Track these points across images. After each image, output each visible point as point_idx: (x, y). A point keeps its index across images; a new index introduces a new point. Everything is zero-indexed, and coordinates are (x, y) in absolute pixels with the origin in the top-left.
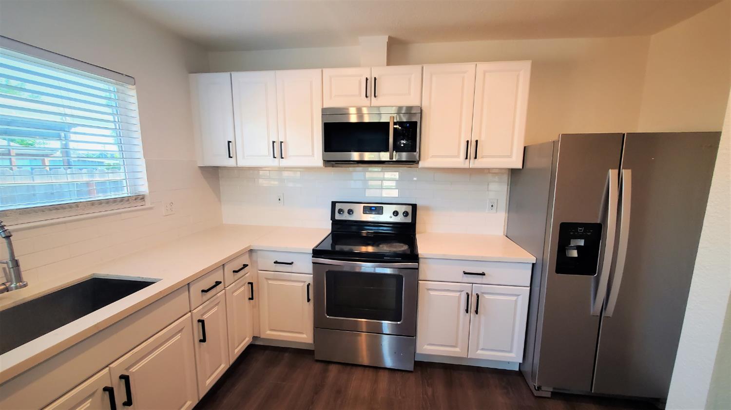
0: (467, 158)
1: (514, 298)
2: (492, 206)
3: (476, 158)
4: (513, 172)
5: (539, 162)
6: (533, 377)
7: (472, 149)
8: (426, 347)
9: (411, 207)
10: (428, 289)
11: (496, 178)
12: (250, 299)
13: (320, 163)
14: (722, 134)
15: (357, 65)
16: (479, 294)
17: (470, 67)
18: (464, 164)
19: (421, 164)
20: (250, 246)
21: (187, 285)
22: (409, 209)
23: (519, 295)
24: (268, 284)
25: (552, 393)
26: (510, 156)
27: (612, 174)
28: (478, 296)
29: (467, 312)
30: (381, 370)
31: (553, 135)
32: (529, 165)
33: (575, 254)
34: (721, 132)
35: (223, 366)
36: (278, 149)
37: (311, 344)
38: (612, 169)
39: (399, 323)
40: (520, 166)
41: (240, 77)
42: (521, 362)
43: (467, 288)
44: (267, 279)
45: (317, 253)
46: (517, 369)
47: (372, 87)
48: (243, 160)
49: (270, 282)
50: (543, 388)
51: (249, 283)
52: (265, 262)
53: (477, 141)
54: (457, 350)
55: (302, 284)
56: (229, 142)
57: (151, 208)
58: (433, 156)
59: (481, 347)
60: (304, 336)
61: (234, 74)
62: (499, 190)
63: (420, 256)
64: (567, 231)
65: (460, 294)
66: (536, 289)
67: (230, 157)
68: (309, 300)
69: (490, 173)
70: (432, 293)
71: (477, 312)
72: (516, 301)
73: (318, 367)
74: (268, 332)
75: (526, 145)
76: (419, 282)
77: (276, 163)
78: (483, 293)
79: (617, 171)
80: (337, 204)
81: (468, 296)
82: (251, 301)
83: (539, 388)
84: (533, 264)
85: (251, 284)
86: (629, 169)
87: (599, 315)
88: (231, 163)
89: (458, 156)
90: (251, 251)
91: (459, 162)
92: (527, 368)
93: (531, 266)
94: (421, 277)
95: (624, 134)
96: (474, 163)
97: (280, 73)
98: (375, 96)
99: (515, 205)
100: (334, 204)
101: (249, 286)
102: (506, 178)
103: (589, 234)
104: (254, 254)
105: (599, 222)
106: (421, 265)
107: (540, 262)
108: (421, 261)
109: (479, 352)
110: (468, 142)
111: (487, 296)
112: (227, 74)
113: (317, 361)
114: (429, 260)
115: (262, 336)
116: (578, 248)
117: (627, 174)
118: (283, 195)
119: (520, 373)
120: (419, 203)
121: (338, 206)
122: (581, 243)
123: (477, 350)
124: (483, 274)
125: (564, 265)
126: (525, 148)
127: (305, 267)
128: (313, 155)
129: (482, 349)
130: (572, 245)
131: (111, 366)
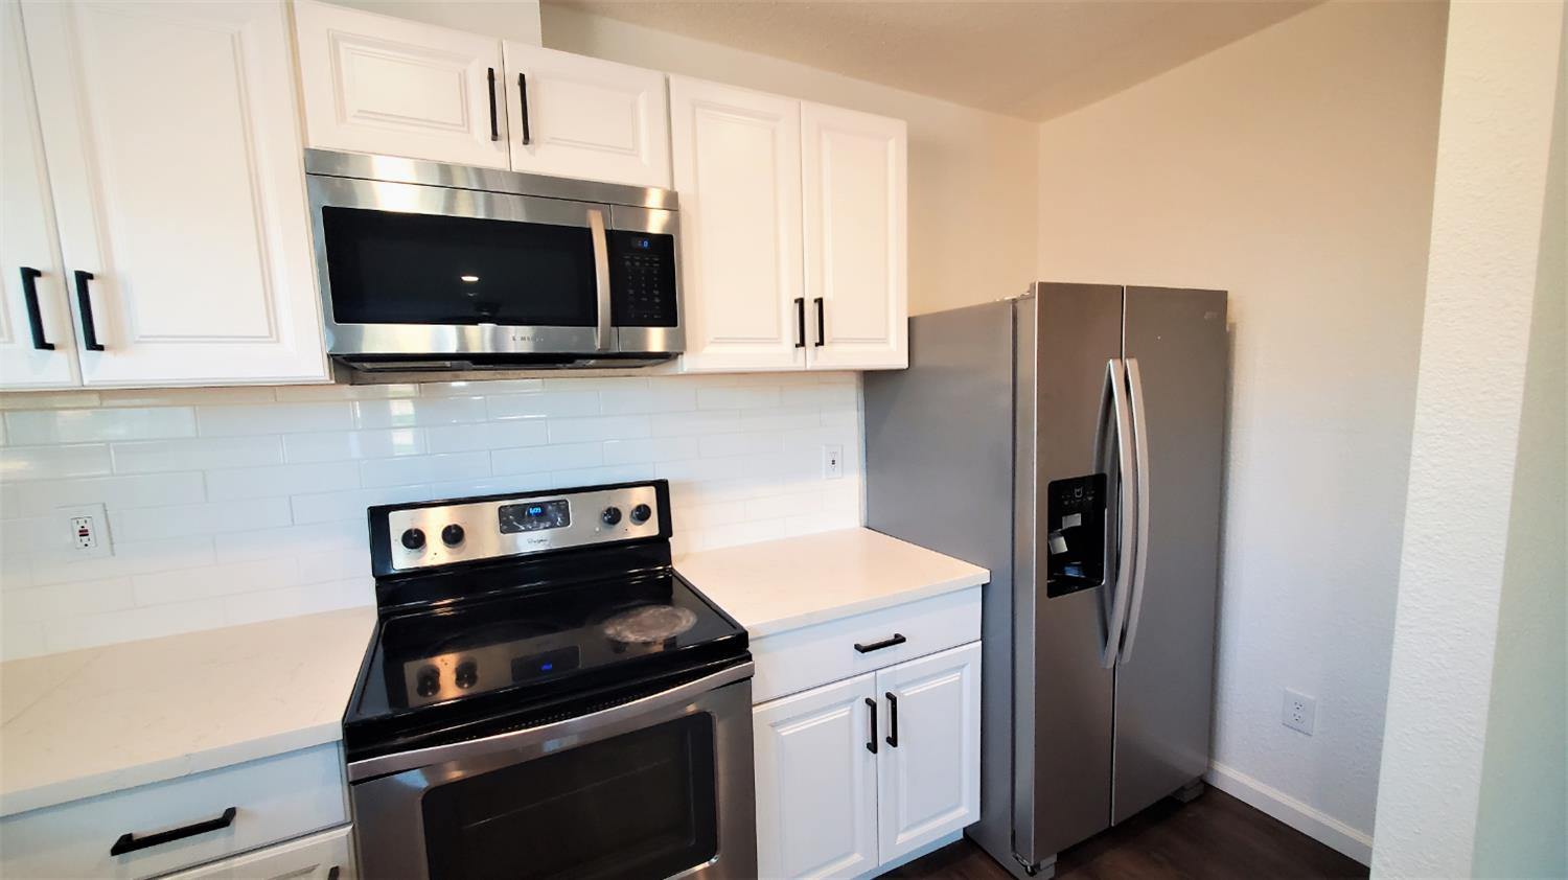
2: (833, 462)
9: (653, 489)
18: (795, 360)
19: (686, 363)
22: (647, 496)
23: (963, 666)
26: (884, 341)
40: (903, 363)
65: (851, 710)
80: (392, 515)
89: (777, 341)
91: (782, 354)
96: (816, 357)
100: (378, 517)
121: (399, 523)
124: (899, 639)
126: (910, 320)
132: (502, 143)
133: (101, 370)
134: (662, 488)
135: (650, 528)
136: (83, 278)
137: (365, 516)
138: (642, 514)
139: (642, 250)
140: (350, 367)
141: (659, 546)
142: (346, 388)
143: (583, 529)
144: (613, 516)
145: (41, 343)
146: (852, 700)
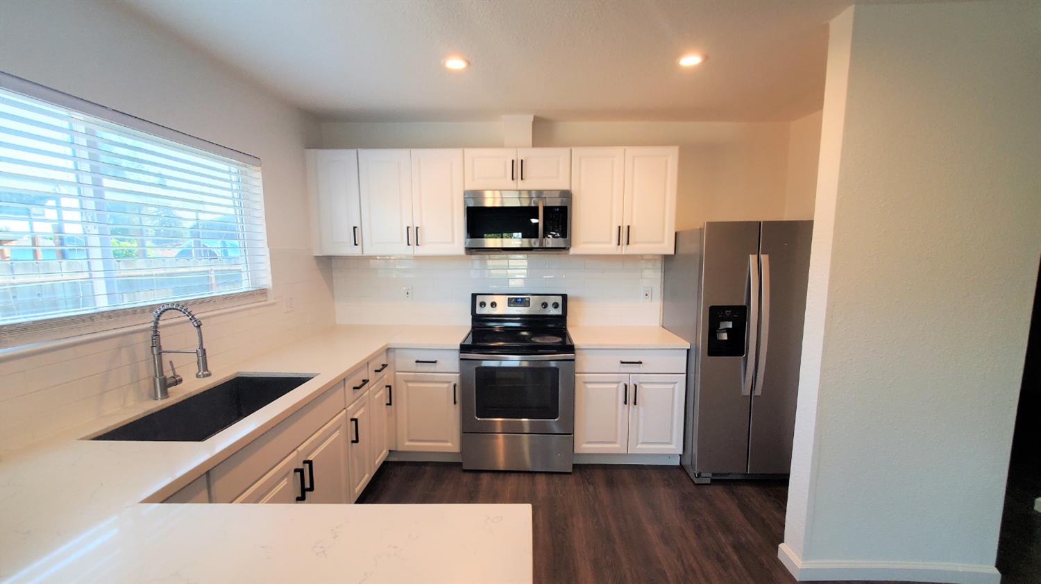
0: (619, 244)
1: (672, 386)
2: (647, 295)
3: (628, 243)
4: (666, 258)
5: (688, 248)
6: (693, 467)
7: (624, 235)
8: (585, 446)
10: (585, 383)
11: (650, 265)
12: (387, 404)
13: (462, 251)
14: (815, 222)
15: (501, 146)
16: (637, 384)
17: (618, 151)
19: (572, 251)
20: (386, 345)
21: (343, 380)
24: (408, 387)
25: (712, 480)
27: (753, 259)
28: (636, 386)
29: (626, 404)
30: (537, 475)
31: (699, 222)
32: (680, 251)
33: (725, 336)
34: (812, 221)
35: (367, 476)
36: (413, 235)
37: (458, 453)
38: (752, 254)
39: (556, 420)
40: (672, 252)
41: (366, 155)
42: (681, 453)
43: (625, 379)
44: (407, 381)
45: (464, 348)
46: (679, 464)
47: (518, 169)
48: (370, 247)
49: (410, 385)
50: (703, 475)
51: (387, 386)
52: (404, 362)
53: (629, 227)
54: (617, 446)
55: (446, 385)
56: (355, 228)
57: (274, 304)
58: (584, 243)
59: (640, 441)
60: (450, 444)
61: (362, 152)
62: (653, 278)
63: (575, 347)
64: (716, 314)
65: (618, 386)
66: (692, 376)
67: (356, 244)
68: (455, 403)
69: (643, 259)
70: (589, 386)
71: (635, 403)
72: (673, 389)
73: (467, 478)
74: (407, 443)
75: (678, 230)
76: (577, 375)
77: (410, 251)
78: (641, 383)
79: (756, 256)
81: (626, 386)
82: (389, 406)
83: (699, 475)
84: (688, 350)
85: (390, 387)
86: (766, 254)
87: (749, 394)
88: (356, 251)
89: (610, 242)
90: (388, 350)
91: (611, 248)
92: (687, 462)
93: (685, 352)
94: (577, 370)
95: (760, 223)
97: (417, 153)
98: (522, 179)
99: (670, 293)
100: (474, 296)
101: (386, 390)
102: (659, 265)
103: (735, 316)
104: (391, 354)
105: (744, 304)
106: (577, 356)
107: (694, 347)
108: (577, 352)
109: (639, 446)
110: (620, 227)
111: (645, 386)
112: (354, 151)
113: (465, 471)
114: (585, 351)
115: (400, 449)
116: (728, 330)
117: (765, 258)
118: (412, 288)
119: (681, 467)
120: (569, 294)
121: (479, 299)
122: (730, 325)
123: (637, 444)
125: (715, 348)
126: (676, 233)
127: (450, 367)
128: (453, 242)
129: (643, 443)
130: (722, 327)
131: (298, 449)
132: (515, 181)
133: (420, 251)
134: (565, 297)
135: (558, 312)
136: (417, 228)
137: (470, 296)
138: (556, 305)
139: (557, 212)
140: (470, 250)
141: (562, 319)
142: (469, 256)
143: (533, 309)
144: (545, 305)
145: (417, 245)
146: (619, 383)
